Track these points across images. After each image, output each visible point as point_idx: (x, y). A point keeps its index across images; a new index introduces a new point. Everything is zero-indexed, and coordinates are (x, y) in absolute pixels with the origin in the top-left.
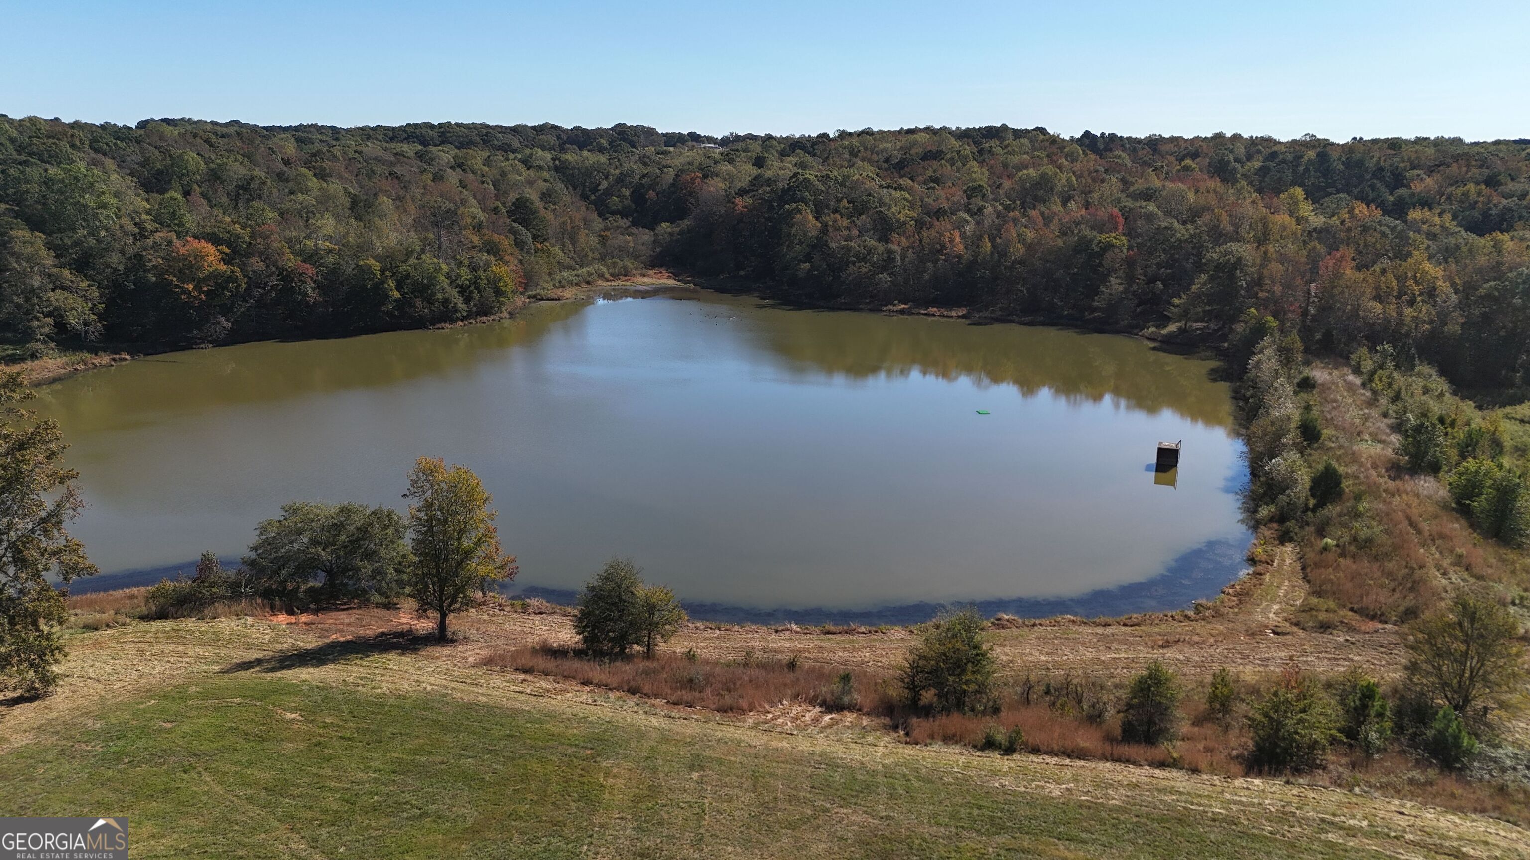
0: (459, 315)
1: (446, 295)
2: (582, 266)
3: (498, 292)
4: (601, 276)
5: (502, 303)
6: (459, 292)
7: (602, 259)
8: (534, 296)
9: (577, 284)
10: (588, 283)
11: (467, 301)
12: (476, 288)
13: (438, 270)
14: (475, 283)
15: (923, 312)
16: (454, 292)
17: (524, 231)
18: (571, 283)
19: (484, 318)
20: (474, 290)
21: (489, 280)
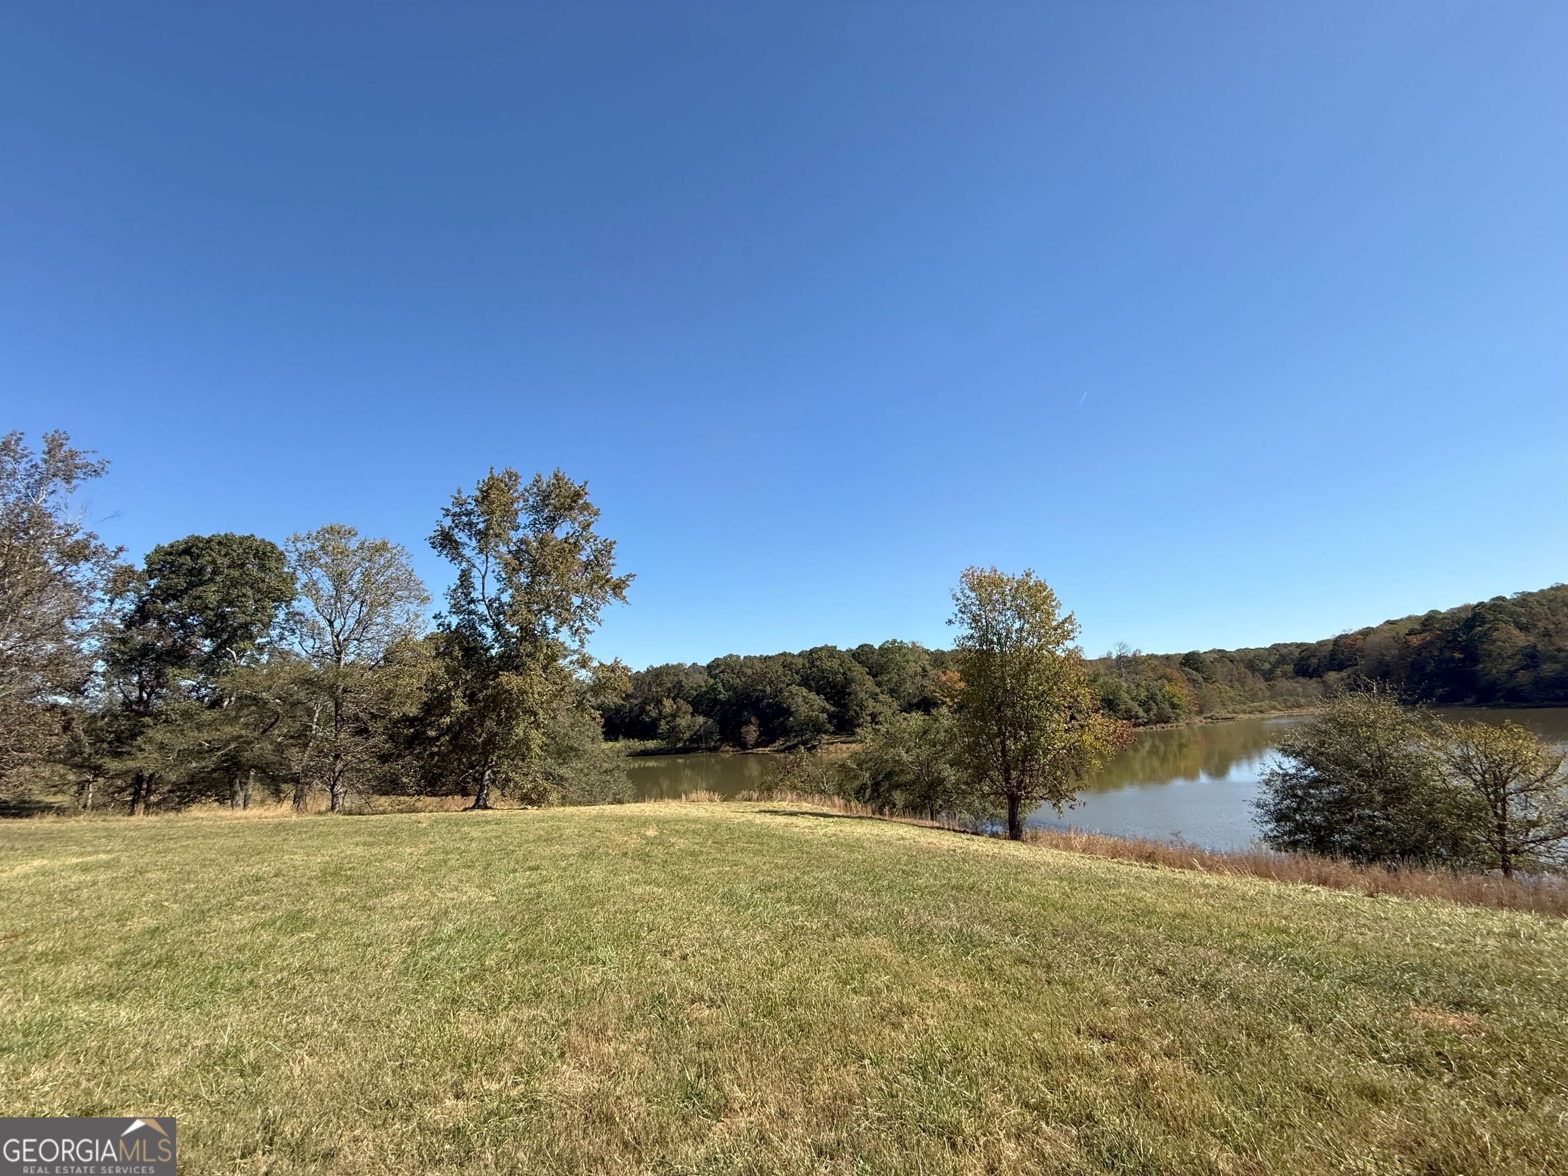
0: (1140, 721)
1: (1129, 706)
2: (1253, 702)
3: (1174, 706)
4: (1274, 708)
5: (1179, 715)
6: (1139, 705)
7: (1272, 697)
8: (1210, 718)
9: (1250, 713)
10: (1261, 712)
11: (1147, 711)
12: (1155, 702)
13: (1118, 688)
14: (1152, 697)
16: (1135, 704)
17: (1194, 672)
18: (1244, 712)
19: (1163, 725)
20: (1151, 702)
21: (1164, 696)
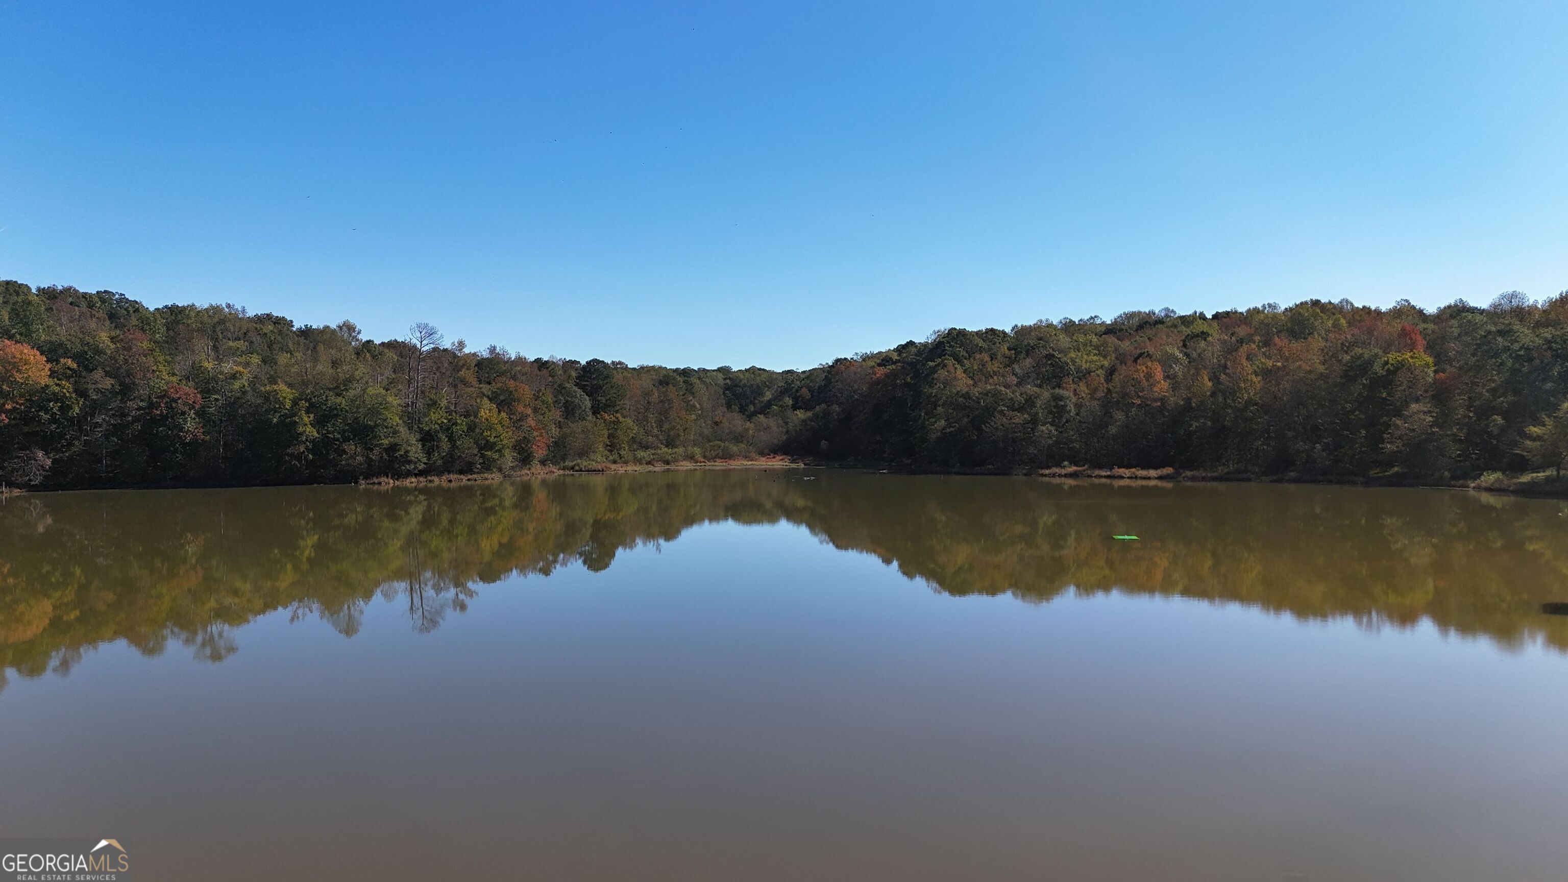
0: (412, 467)
1: (397, 440)
4: (691, 458)
5: (489, 459)
6: (419, 438)
8: (572, 468)
9: (648, 463)
11: (430, 451)
12: (448, 436)
13: (387, 406)
15: (1104, 473)
16: (411, 439)
18: (639, 461)
19: (452, 477)
20: (443, 437)
21: (471, 428)
